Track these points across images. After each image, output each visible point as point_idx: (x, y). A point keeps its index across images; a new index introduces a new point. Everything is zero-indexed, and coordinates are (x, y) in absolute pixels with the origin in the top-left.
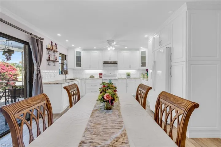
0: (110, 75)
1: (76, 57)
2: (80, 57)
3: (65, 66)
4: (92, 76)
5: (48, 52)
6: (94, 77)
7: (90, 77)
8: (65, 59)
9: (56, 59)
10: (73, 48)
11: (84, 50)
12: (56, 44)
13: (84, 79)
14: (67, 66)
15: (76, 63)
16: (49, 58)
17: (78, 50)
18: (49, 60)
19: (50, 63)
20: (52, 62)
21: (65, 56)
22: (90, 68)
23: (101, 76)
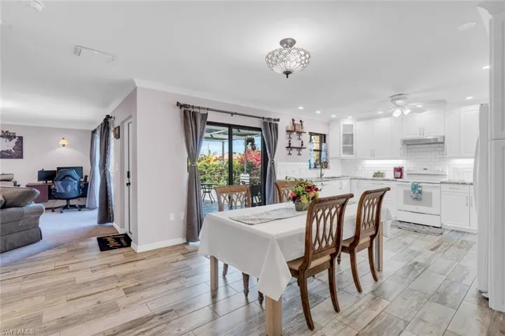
0: (425, 172)
1: (344, 135)
2: (352, 135)
3: (323, 153)
4: (379, 173)
5: (288, 136)
6: (382, 176)
7: (374, 176)
8: (325, 142)
9: (302, 145)
10: (337, 121)
11: (359, 120)
12: (301, 121)
13: (356, 179)
14: (327, 154)
15: (343, 147)
16: (290, 144)
17: (348, 121)
18: (290, 147)
19: (291, 152)
20: (296, 150)
21: (325, 135)
22: (373, 156)
23: (399, 174)
